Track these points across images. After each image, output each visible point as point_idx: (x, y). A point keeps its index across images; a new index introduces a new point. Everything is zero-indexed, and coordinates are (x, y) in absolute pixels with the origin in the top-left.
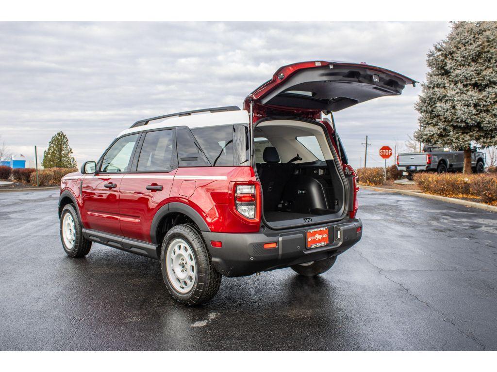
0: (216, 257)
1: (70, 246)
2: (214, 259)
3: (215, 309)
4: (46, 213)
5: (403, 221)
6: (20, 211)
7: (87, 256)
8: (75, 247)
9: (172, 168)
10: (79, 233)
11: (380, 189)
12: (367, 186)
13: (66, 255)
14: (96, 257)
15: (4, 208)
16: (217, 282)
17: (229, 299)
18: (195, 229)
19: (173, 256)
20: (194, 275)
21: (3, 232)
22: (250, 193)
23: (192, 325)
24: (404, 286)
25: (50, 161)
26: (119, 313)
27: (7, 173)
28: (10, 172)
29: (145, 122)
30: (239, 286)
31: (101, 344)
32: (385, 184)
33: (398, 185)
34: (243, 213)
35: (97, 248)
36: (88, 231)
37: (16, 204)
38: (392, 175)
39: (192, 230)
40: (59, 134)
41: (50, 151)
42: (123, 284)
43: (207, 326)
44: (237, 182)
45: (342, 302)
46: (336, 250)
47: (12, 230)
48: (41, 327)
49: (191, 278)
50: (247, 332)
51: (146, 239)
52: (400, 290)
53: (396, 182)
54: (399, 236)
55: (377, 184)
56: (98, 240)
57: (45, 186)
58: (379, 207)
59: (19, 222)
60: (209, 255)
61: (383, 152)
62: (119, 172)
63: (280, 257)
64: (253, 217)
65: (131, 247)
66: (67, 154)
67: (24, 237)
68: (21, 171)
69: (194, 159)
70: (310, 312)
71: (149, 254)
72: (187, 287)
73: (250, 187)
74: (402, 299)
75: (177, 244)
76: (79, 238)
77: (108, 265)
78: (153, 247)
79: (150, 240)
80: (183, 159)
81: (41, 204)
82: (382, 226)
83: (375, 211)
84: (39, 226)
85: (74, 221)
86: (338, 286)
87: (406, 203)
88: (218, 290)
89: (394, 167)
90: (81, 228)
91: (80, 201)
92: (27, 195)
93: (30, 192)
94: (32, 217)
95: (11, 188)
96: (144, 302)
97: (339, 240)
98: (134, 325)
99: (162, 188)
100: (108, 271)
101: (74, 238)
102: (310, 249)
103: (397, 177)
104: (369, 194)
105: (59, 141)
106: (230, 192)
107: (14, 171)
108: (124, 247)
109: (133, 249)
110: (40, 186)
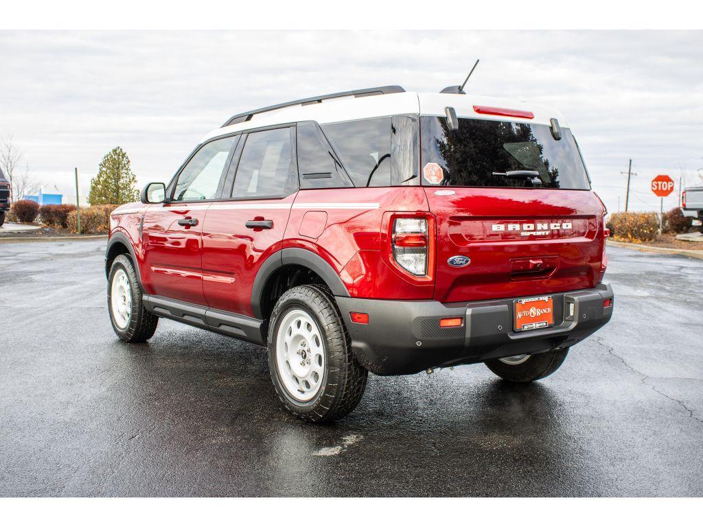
0: (358, 339)
1: (123, 323)
2: (355, 344)
3: (357, 429)
4: (89, 273)
5: (688, 300)
6: (48, 271)
7: (151, 341)
8: (131, 324)
9: (289, 191)
10: (137, 301)
11: (649, 248)
12: (627, 243)
13: (117, 338)
14: (165, 343)
15: (25, 265)
16: (360, 383)
17: (380, 414)
18: (326, 294)
19: (288, 339)
20: (321, 370)
21: (20, 301)
22: (418, 232)
23: (315, 453)
24: (685, 404)
25: (100, 196)
26: (196, 431)
27: (31, 213)
28: (36, 211)
29: (246, 117)
30: (399, 394)
31: (164, 476)
32: (661, 241)
33: (683, 243)
34: (405, 266)
35: (166, 328)
36: (152, 299)
37: (43, 260)
38: (672, 224)
39: (320, 294)
40: (115, 151)
41: (101, 179)
42: (206, 385)
43: (340, 455)
44: (397, 213)
45: (573, 426)
46: (567, 337)
47: (33, 298)
48: (69, 446)
49: (316, 375)
50: (407, 467)
51: (244, 311)
52: (679, 411)
53: (679, 236)
54: (681, 323)
55: (645, 240)
56: (168, 312)
57: (91, 233)
58: (647, 276)
59: (47, 287)
60: (347, 336)
61: (658, 185)
62: (203, 200)
63: (467, 343)
64: (424, 273)
65: (220, 325)
66: (128, 185)
67: (52, 310)
68: (52, 210)
69: (326, 175)
70: (517, 441)
71: (248, 337)
72: (311, 391)
73: (418, 221)
74: (680, 426)
75: (295, 318)
76: (137, 310)
77: (183, 355)
78: (256, 324)
79: (251, 312)
80: (308, 176)
81: (83, 261)
82: (651, 306)
83: (640, 282)
84: (78, 293)
85: (129, 282)
86: (568, 399)
87: (696, 272)
88: (360, 398)
89: (677, 212)
90: (141, 293)
91: (140, 251)
92: (61, 247)
93: (66, 243)
94: (66, 279)
95: (37, 236)
96: (237, 415)
97: (572, 319)
98: (220, 449)
99: (272, 224)
100: (182, 365)
101: (129, 311)
102: (521, 332)
103: (682, 230)
104: (630, 256)
105: (116, 163)
106: (384, 231)
107: (42, 209)
108: (209, 325)
109: (223, 328)
110: (83, 233)
